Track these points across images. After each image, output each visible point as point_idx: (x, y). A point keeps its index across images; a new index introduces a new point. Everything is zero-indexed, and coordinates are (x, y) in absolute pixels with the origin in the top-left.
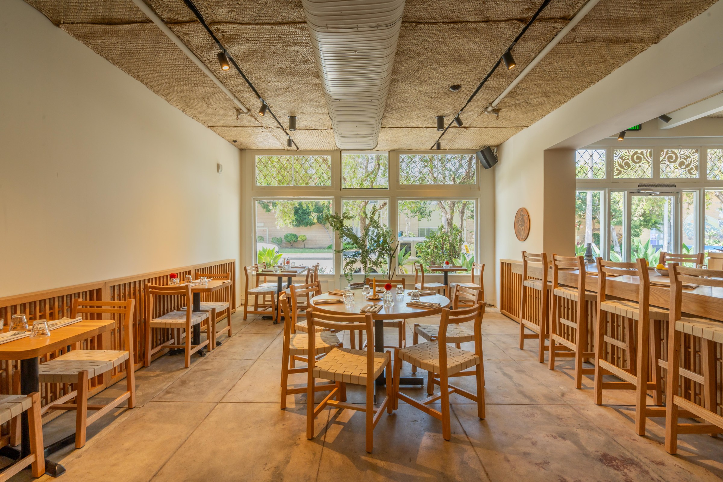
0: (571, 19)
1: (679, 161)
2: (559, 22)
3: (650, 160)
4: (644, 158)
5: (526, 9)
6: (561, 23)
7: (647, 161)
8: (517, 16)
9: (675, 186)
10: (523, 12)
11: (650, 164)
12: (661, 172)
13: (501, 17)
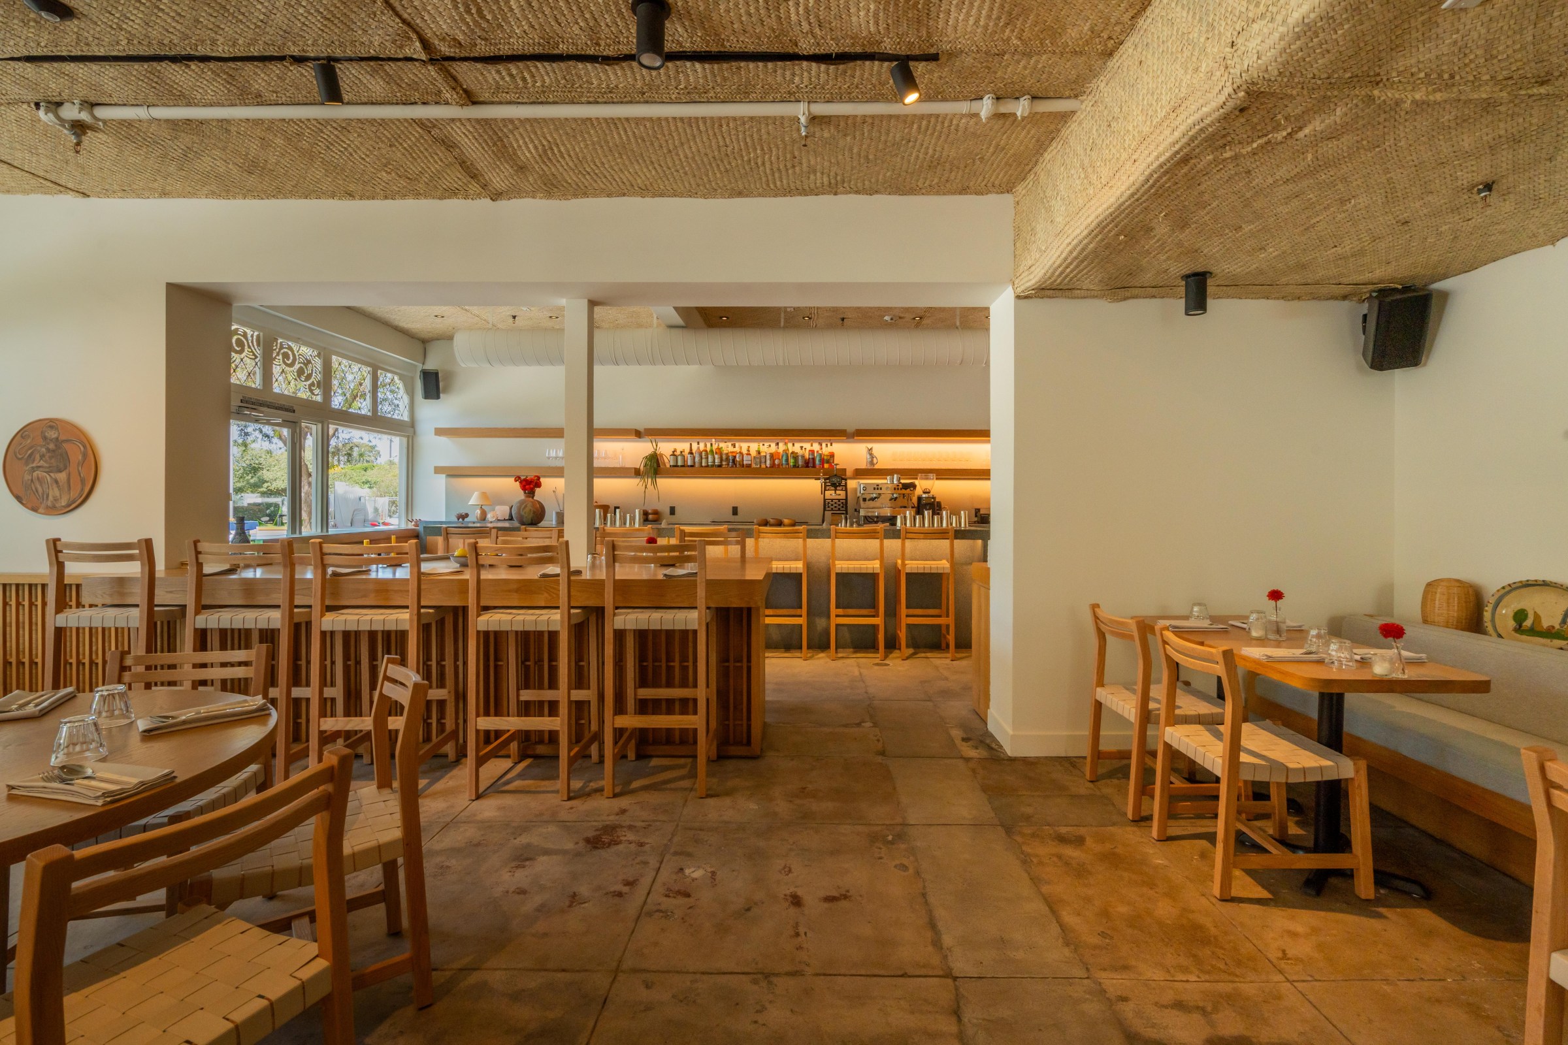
0: (474, 103)
1: (297, 366)
2: (457, 93)
3: (258, 352)
4: (249, 347)
5: (455, 39)
6: (460, 98)
7: (254, 355)
8: (429, 34)
9: (294, 411)
10: (444, 38)
11: (257, 360)
12: (274, 380)
13: (409, 11)
